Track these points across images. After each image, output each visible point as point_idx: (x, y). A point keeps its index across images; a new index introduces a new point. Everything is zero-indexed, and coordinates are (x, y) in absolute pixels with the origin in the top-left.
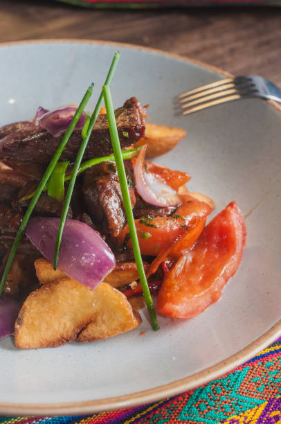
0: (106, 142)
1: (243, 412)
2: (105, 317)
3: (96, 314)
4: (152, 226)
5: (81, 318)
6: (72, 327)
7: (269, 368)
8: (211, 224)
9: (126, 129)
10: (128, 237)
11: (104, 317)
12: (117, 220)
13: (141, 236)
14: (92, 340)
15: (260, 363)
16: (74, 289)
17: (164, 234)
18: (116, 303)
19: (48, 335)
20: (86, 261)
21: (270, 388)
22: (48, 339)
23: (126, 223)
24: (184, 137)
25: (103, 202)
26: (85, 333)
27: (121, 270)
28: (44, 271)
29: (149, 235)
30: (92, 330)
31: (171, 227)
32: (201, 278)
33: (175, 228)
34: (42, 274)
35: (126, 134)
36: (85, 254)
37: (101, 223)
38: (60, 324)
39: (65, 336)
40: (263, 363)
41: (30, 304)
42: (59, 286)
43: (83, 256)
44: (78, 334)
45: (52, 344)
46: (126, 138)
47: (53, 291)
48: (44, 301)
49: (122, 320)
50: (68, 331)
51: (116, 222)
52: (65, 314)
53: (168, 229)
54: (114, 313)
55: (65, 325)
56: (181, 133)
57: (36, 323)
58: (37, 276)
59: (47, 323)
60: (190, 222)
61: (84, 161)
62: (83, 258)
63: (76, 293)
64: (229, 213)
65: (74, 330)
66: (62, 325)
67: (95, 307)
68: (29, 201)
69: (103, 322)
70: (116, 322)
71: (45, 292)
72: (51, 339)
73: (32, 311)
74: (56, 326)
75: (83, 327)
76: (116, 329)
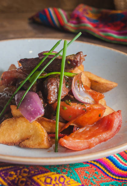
0: (60, 65)
3: (30, 136)
4: (69, 104)
5: (24, 136)
6: (19, 139)
9: (70, 60)
11: (33, 138)
13: (62, 108)
14: (25, 147)
16: (25, 122)
18: (40, 133)
19: (7, 139)
20: (30, 108)
22: (7, 141)
23: (57, 100)
26: (23, 143)
29: (66, 108)
30: (27, 143)
31: (78, 108)
34: (13, 112)
35: (69, 63)
36: (30, 105)
38: (14, 136)
39: (14, 142)
41: (4, 124)
42: (19, 119)
43: (29, 105)
44: (20, 143)
45: (7, 144)
46: (69, 64)
47: (16, 120)
48: (11, 124)
49: (40, 141)
50: (16, 140)
52: (18, 133)
53: (76, 108)
54: (38, 137)
55: (16, 136)
57: (5, 132)
59: (9, 134)
62: (29, 106)
63: (25, 124)
65: (19, 141)
69: (32, 140)
70: (37, 142)
71: (12, 120)
73: (5, 127)
74: (12, 137)
75: (23, 140)
76: (36, 144)
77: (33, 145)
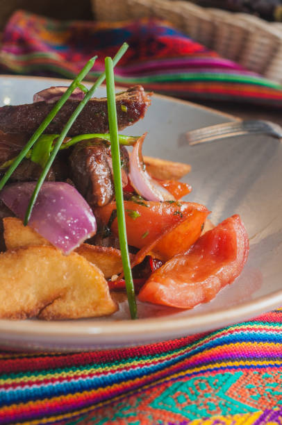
0: (102, 115)
1: (232, 415)
2: (76, 293)
3: (65, 289)
4: (143, 204)
5: (46, 291)
6: (36, 301)
7: (267, 379)
9: (126, 103)
10: (115, 214)
11: (74, 293)
12: (105, 192)
13: (129, 215)
14: (58, 318)
15: (257, 373)
16: (44, 258)
17: (155, 216)
18: (91, 278)
19: (5, 305)
20: (62, 218)
21: (267, 398)
22: (6, 310)
23: (113, 198)
25: (91, 167)
26: (50, 308)
29: (137, 213)
30: (60, 307)
31: (164, 210)
32: (193, 275)
33: (168, 212)
34: (11, 234)
35: (125, 109)
36: (62, 210)
37: (88, 190)
38: (22, 295)
39: (26, 309)
40: (260, 373)
42: (28, 251)
43: (59, 211)
44: (42, 310)
45: (9, 317)
46: (124, 112)
47: (19, 256)
48: (8, 266)
49: (95, 297)
50: (30, 304)
52: (30, 285)
53: (160, 212)
54: (88, 289)
55: (28, 297)
56: (186, 168)
58: (5, 237)
59: (7, 292)
62: (59, 214)
63: (46, 262)
65: (37, 305)
66: (25, 297)
67: (67, 281)
69: (73, 298)
70: (88, 300)
71: (10, 256)
72: (9, 310)
75: (48, 302)
76: (87, 307)
77: (79, 310)
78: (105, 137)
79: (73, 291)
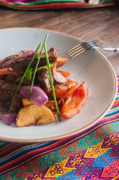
0: (44, 62)
2: (44, 117)
3: (41, 116)
4: (59, 88)
5: (37, 117)
6: (34, 120)
8: (77, 89)
9: (51, 58)
10: (52, 92)
12: (48, 86)
13: (56, 91)
14: (41, 124)
16: (35, 108)
17: (63, 91)
18: (48, 112)
19: (27, 123)
20: (39, 99)
22: (26, 124)
23: (51, 87)
24: (67, 61)
25: (44, 81)
26: (38, 122)
27: (49, 102)
28: (26, 102)
29: (58, 91)
30: (40, 121)
31: (65, 89)
32: (74, 105)
33: (66, 89)
37: (44, 87)
39: (32, 123)
41: (21, 113)
42: (30, 107)
43: (38, 97)
44: (36, 122)
45: (28, 126)
46: (51, 60)
47: (28, 109)
48: (25, 112)
49: (50, 118)
51: (48, 87)
52: (32, 116)
53: (64, 89)
54: (47, 115)
57: (23, 119)
58: (23, 104)
59: (26, 119)
60: (71, 87)
61: (38, 67)
64: (83, 85)
66: (31, 120)
67: (41, 114)
68: (20, 80)
69: (44, 118)
70: (48, 118)
71: (25, 109)
72: (28, 124)
73: (21, 115)
74: (29, 120)
75: (37, 120)
76: (48, 121)
77: (46, 122)
78: (46, 67)
79: (44, 116)
